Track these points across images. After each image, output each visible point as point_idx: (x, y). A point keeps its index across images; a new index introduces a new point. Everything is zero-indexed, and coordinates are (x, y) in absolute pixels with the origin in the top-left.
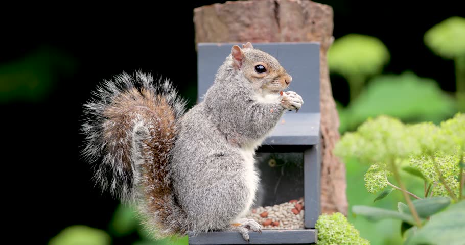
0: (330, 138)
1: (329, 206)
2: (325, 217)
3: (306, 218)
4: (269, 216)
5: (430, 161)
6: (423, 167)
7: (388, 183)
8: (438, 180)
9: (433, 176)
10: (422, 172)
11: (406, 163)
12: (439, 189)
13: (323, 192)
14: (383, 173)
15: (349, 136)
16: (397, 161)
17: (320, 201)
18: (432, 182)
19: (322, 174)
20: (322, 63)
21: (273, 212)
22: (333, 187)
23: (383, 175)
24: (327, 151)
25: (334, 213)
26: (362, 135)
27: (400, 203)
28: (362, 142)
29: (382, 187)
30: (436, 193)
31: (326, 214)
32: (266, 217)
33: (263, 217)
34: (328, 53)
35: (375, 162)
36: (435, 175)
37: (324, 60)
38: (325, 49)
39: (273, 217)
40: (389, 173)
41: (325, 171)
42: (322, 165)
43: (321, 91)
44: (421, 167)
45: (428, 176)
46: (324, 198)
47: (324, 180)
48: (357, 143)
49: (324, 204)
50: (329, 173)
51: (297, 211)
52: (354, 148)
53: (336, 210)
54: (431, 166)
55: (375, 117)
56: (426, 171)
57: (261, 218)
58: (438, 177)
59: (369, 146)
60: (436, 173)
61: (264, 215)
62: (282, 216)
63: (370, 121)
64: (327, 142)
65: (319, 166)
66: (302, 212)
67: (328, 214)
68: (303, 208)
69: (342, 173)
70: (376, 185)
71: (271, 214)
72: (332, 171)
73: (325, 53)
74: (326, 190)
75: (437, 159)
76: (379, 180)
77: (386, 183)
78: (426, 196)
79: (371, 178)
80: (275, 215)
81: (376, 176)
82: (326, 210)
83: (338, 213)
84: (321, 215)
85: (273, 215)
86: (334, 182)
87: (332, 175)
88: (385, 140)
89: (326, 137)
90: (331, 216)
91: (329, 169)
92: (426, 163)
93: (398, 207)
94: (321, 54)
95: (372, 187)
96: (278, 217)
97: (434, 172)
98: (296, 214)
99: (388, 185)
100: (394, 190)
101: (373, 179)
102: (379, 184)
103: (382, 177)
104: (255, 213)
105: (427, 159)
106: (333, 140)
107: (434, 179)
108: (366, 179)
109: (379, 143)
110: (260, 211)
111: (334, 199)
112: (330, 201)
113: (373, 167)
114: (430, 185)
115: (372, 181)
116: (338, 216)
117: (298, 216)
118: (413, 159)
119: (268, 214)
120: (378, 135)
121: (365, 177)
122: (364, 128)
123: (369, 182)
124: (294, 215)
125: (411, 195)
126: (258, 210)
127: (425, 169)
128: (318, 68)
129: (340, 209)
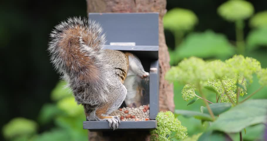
0: (165, 67)
1: (164, 107)
2: (162, 113)
3: (150, 114)
4: (129, 112)
5: (219, 82)
6: (214, 86)
7: (195, 95)
8: (224, 93)
9: (221, 91)
10: (214, 89)
11: (206, 84)
12: (224, 98)
13: (160, 99)
14: (193, 89)
15: (174, 68)
16: (201, 83)
17: (159, 104)
18: (220, 94)
19: (159, 88)
20: (160, 24)
21: (131, 110)
22: (166, 96)
23: (192, 90)
24: (163, 75)
25: (166, 111)
26: (181, 68)
27: (202, 107)
28: (181, 72)
29: (192, 97)
30: (223, 101)
31: (162, 112)
32: (128, 113)
33: (126, 113)
34: (164, 19)
35: (188, 84)
36: (222, 90)
37: (161, 23)
38: (162, 16)
39: (131, 113)
40: (196, 89)
41: (162, 86)
42: (160, 83)
43: (159, 40)
44: (213, 86)
45: (218, 91)
46: (161, 102)
47: (161, 92)
48: (178, 73)
49: (161, 106)
50: (164, 87)
51: (145, 110)
52: (176, 75)
53: (168, 109)
54: (219, 85)
55: (188, 57)
56: (216, 88)
57: (125, 114)
58: (223, 91)
59: (185, 75)
60: (222, 89)
61: (127, 112)
62: (137, 113)
63: (186, 60)
64: (163, 70)
65: (158, 84)
66: (148, 111)
67: (163, 112)
68: (149, 109)
69: (171, 88)
70: (188, 96)
71: (131, 111)
72: (165, 86)
73: (162, 19)
74: (162, 98)
75: (223, 81)
76: (190, 93)
77: (194, 95)
78: (217, 102)
79: (185, 92)
80: (133, 112)
81: (188, 91)
82: (162, 109)
83: (169, 111)
84: (159, 112)
85: (131, 112)
86: (167, 93)
87: (165, 89)
88: (194, 71)
89: (162, 67)
90: (165, 113)
91: (164, 86)
92: (217, 83)
93: (201, 109)
94: (160, 20)
95: (186, 97)
96: (134, 113)
97: (221, 88)
98: (145, 112)
99: (195, 96)
100: (198, 99)
101: (187, 93)
102: (190, 95)
103: (192, 92)
104: (122, 111)
105: (217, 81)
106: (166, 69)
107: (221, 93)
108: (183, 93)
109: (191, 72)
110: (124, 110)
111: (167, 103)
112: (165, 104)
113: (187, 86)
114: (219, 96)
115: (186, 94)
116: (169, 113)
117: (146, 113)
118: (209, 81)
119: (128, 111)
120: (191, 68)
121: (182, 91)
122: (182, 64)
123: (184, 94)
124: (143, 112)
125: (209, 102)
126: (123, 109)
127: (216, 87)
128: (158, 27)
129: (170, 109)
